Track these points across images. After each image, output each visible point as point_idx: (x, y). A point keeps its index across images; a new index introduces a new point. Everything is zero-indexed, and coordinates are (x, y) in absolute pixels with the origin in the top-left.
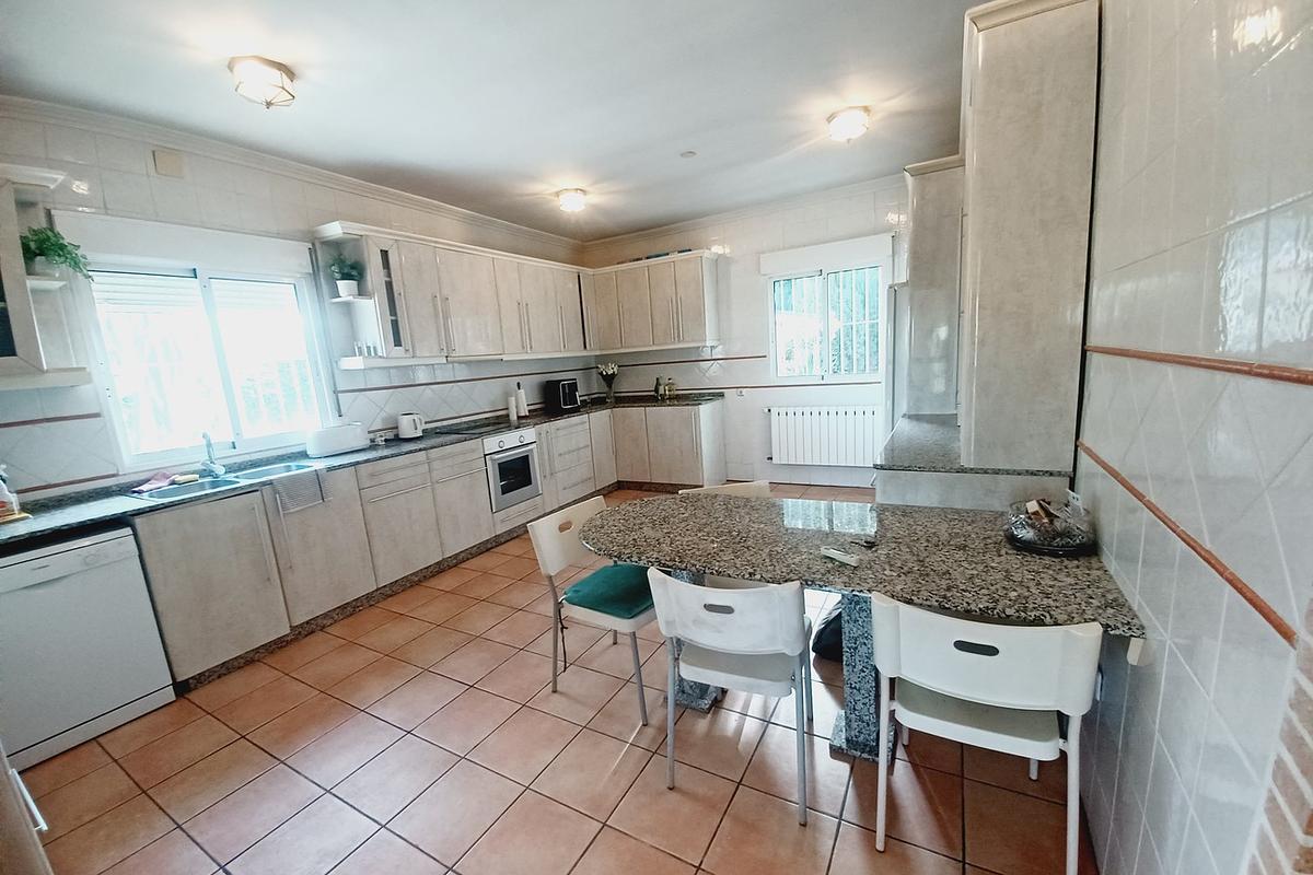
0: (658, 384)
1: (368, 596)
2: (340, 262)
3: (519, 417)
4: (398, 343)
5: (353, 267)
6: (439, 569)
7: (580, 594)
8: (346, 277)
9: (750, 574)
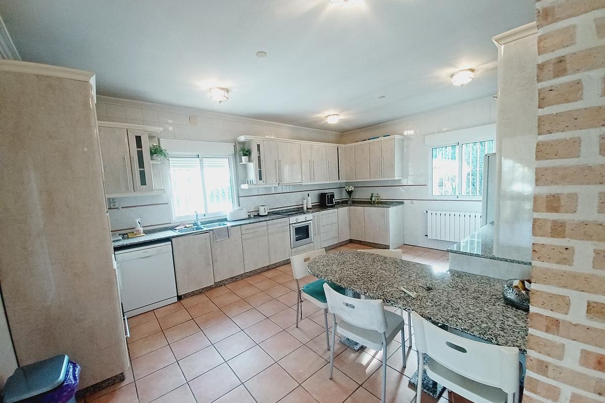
0: (372, 196)
1: (241, 275)
2: (243, 150)
3: (307, 209)
4: (261, 179)
5: (247, 151)
6: (268, 268)
7: (308, 289)
8: (245, 155)
9: (365, 293)
